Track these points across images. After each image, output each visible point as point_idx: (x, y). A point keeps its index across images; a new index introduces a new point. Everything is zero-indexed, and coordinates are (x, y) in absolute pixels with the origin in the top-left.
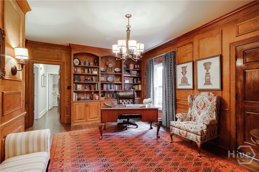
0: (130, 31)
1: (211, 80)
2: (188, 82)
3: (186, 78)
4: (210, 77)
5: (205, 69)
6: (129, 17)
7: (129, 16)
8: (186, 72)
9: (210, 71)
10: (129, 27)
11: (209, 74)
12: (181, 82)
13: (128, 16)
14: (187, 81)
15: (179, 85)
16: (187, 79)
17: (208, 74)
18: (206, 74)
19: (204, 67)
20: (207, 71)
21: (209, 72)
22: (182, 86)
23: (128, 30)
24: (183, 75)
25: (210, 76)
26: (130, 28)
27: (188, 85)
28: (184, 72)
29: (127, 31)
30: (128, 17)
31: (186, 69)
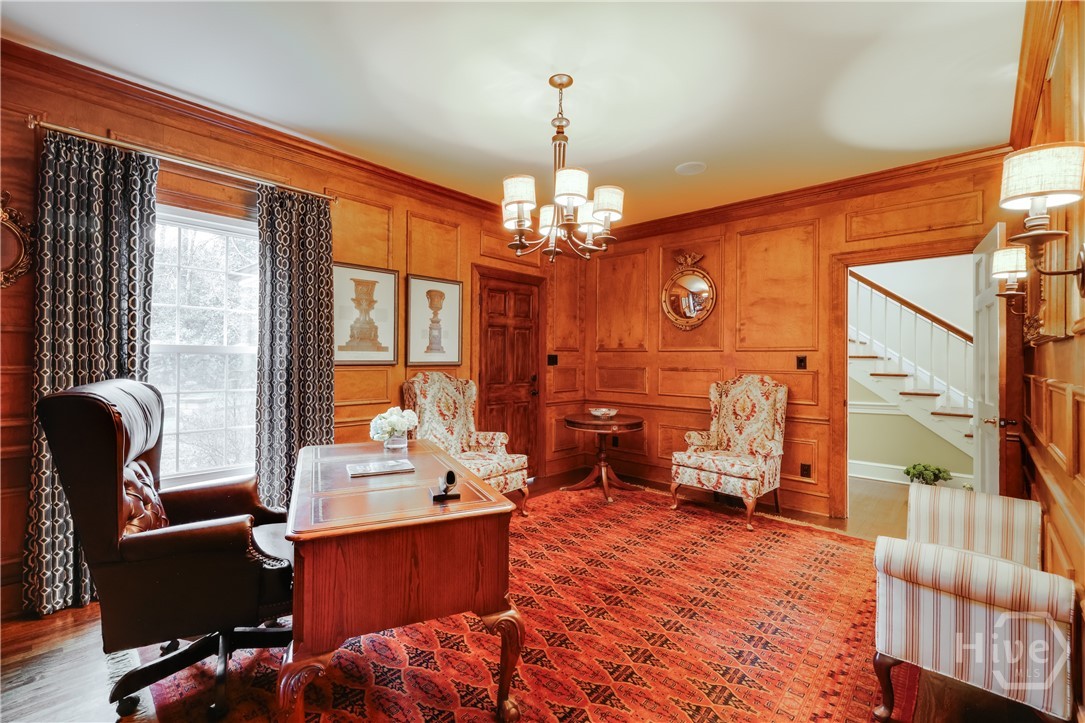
0: (566, 139)
1: (442, 340)
2: (379, 340)
3: (371, 322)
4: (440, 333)
5: (431, 306)
6: (561, 86)
7: (565, 80)
8: (371, 303)
9: (441, 314)
10: (564, 123)
11: (438, 322)
12: (352, 336)
13: (558, 80)
14: (376, 336)
15: (341, 348)
16: (376, 328)
17: (435, 322)
18: (433, 322)
19: (426, 302)
20: (435, 314)
21: (439, 317)
22: (352, 350)
23: (561, 135)
24: (361, 312)
25: (440, 329)
26: (565, 130)
27: (380, 348)
28: (366, 300)
29: (554, 139)
30: (561, 84)
31: (372, 290)
